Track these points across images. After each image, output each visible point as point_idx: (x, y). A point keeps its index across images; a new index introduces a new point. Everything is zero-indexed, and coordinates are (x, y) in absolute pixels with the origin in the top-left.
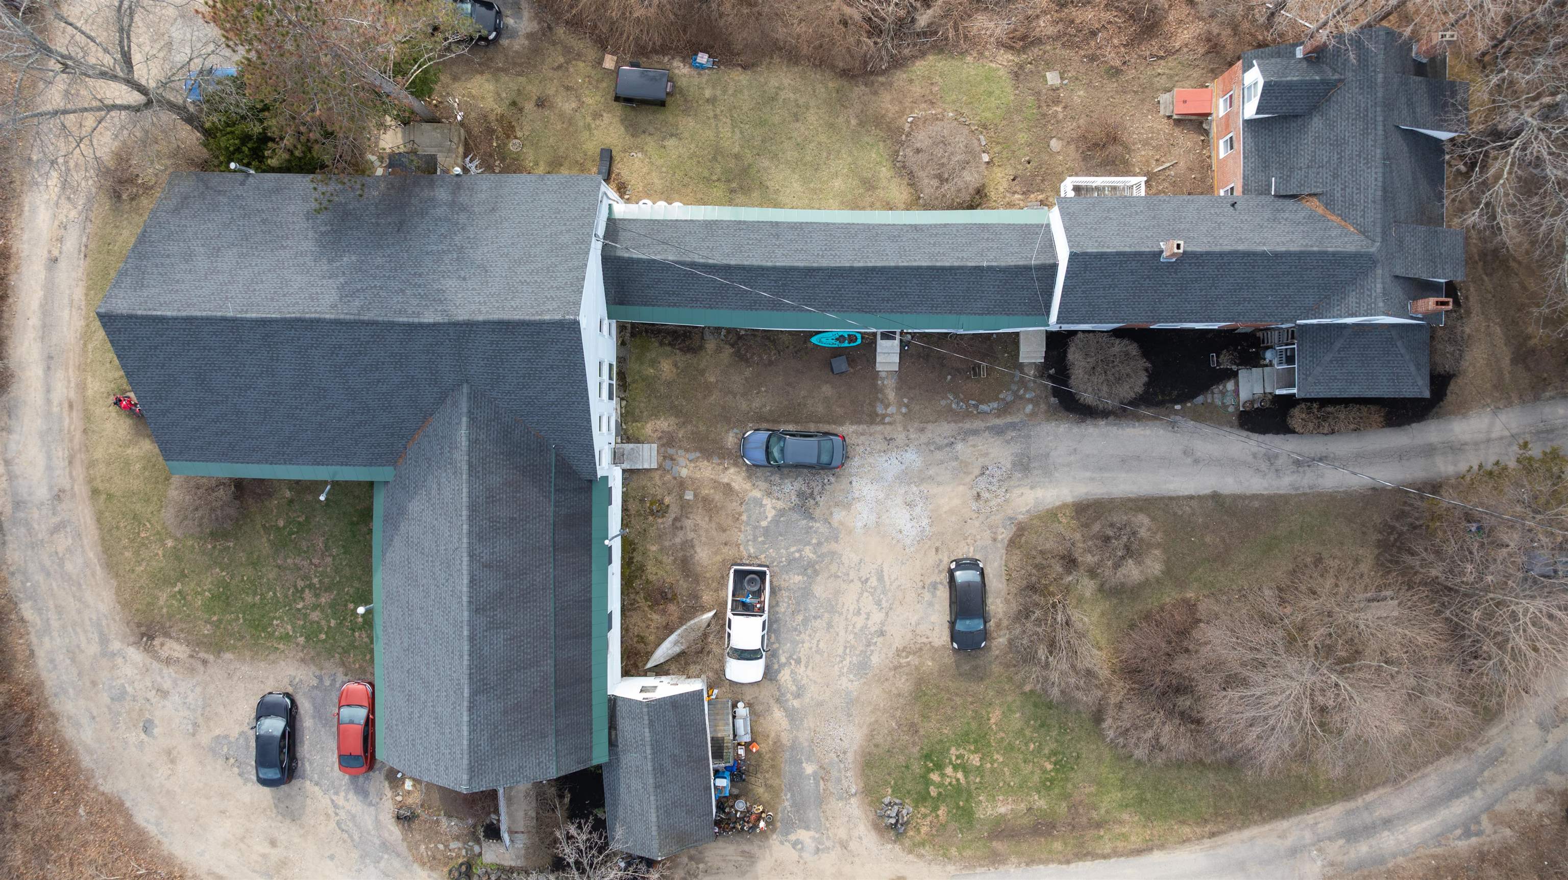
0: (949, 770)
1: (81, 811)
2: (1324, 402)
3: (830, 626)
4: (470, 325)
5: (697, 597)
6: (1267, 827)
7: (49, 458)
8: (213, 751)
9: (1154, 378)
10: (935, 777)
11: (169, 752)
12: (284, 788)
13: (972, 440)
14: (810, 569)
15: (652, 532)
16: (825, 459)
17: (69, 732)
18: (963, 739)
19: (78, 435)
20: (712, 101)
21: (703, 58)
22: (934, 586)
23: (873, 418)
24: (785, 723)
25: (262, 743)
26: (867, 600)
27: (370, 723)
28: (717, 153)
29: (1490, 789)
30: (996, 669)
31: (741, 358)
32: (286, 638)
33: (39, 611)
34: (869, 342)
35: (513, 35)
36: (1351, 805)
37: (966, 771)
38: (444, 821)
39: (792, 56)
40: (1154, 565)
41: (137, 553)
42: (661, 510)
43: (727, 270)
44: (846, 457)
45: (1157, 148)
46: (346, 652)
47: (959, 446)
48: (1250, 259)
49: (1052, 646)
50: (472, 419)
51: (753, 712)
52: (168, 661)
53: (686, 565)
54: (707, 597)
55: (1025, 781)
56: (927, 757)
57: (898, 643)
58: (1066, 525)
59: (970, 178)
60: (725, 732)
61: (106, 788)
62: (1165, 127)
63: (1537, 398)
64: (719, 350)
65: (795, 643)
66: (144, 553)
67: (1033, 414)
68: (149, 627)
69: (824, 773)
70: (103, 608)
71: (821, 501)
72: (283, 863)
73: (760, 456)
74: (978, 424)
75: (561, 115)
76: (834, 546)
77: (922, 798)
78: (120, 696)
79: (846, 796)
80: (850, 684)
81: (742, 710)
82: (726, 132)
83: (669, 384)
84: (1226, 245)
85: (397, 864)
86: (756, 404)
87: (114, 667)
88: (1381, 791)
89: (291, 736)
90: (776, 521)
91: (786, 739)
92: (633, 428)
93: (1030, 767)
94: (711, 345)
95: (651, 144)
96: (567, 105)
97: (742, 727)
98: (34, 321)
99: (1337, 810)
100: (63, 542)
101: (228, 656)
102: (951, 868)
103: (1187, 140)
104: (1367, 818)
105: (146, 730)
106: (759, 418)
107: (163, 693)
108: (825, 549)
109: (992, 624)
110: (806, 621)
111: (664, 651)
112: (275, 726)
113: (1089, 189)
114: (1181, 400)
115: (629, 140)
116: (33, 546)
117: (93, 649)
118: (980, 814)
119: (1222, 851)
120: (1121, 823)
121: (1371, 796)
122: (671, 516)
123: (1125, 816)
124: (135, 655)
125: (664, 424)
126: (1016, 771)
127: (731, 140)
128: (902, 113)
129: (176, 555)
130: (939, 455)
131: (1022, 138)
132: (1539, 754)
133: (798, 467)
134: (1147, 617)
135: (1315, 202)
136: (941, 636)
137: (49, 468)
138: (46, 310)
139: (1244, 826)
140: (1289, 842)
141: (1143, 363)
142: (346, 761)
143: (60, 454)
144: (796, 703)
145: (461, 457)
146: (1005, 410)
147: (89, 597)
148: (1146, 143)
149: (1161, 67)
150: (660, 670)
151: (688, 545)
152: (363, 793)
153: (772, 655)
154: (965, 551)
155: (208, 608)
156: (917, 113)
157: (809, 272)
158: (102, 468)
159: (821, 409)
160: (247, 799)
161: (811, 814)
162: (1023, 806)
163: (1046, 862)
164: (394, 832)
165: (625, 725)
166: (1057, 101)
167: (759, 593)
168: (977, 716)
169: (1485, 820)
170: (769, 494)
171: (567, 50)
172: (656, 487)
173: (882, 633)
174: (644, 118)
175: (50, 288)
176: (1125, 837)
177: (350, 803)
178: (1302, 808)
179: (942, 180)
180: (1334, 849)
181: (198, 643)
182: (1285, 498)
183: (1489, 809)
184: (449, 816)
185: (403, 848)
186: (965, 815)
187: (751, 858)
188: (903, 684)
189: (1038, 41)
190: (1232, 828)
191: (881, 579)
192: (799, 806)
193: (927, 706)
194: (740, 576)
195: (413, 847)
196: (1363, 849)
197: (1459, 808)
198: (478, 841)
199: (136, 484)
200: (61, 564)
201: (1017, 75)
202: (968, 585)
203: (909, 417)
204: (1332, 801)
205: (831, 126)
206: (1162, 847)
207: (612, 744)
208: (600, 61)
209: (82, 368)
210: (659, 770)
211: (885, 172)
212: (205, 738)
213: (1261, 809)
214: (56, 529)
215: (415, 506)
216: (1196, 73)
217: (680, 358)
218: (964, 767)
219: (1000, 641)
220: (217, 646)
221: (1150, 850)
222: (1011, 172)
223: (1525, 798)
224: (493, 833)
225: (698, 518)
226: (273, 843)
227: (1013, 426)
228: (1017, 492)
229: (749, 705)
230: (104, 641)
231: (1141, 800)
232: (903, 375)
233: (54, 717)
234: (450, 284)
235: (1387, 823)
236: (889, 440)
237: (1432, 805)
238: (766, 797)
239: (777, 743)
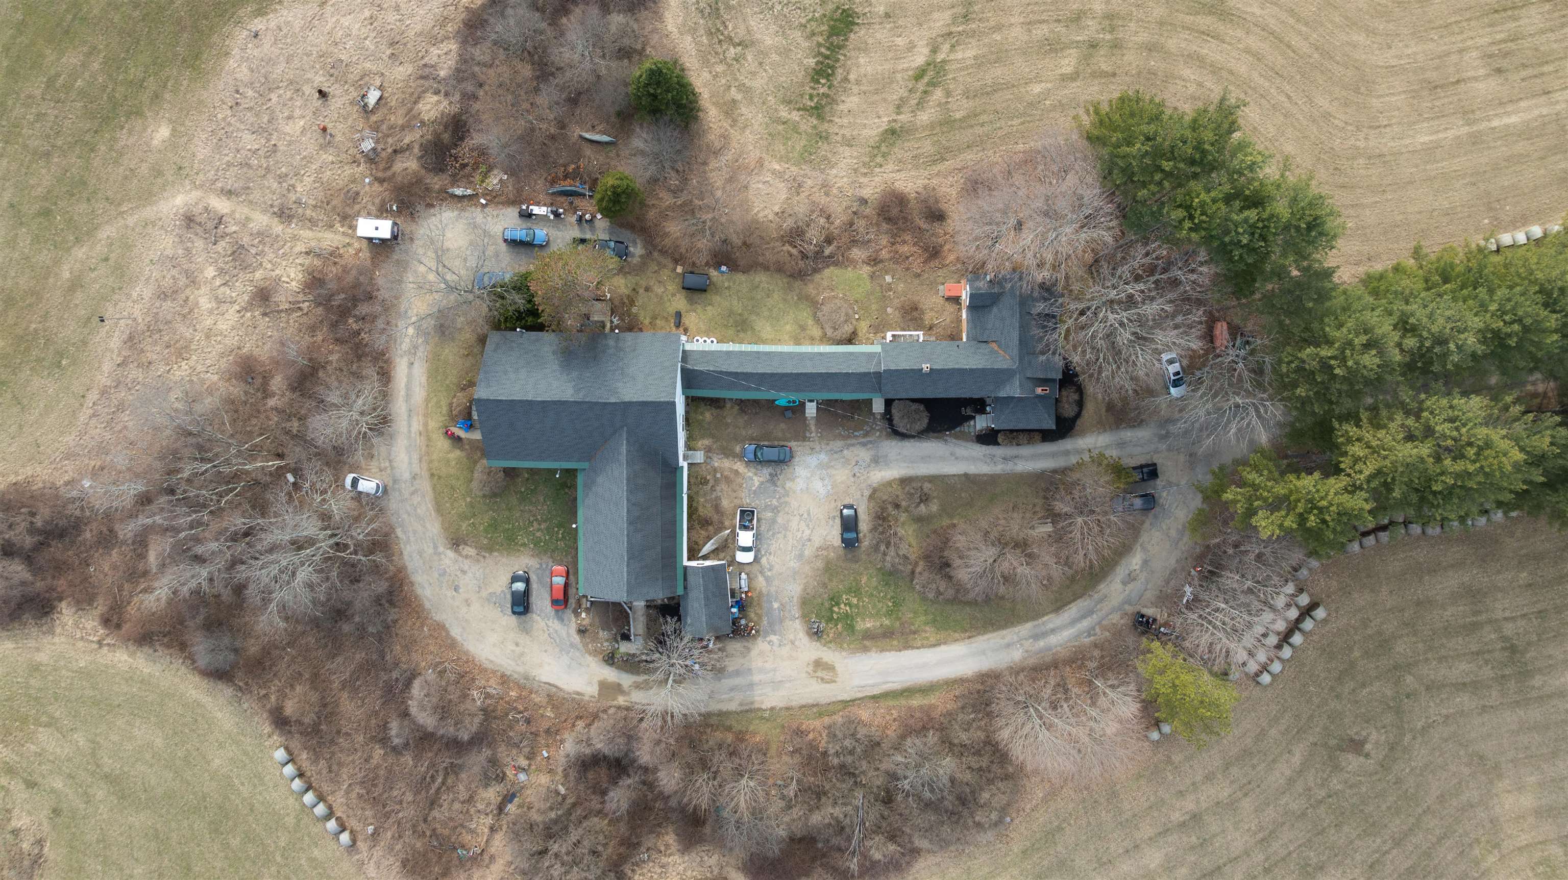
0: (842, 606)
1: (425, 629)
2: (1012, 431)
3: (785, 536)
4: (630, 404)
5: (722, 523)
6: (995, 634)
7: (410, 458)
8: (488, 600)
9: (931, 420)
10: (836, 609)
11: (467, 601)
12: (523, 617)
13: (851, 449)
14: (776, 510)
15: (701, 492)
16: (782, 458)
17: (419, 591)
18: (849, 591)
19: (424, 448)
20: (728, 288)
21: (724, 268)
22: (834, 518)
23: (805, 439)
24: (764, 583)
25: (514, 594)
26: (803, 524)
27: (566, 585)
28: (731, 313)
29: (1100, 614)
30: (864, 557)
31: (743, 411)
32: (524, 545)
33: (405, 532)
34: (802, 405)
35: (633, 256)
36: (1036, 623)
37: (850, 606)
38: (601, 633)
39: (766, 268)
40: (934, 507)
41: (452, 505)
42: (705, 482)
43: (736, 375)
44: (792, 457)
45: (937, 312)
46: (553, 551)
47: (845, 452)
48: (962, 372)
49: (888, 545)
50: (628, 442)
51: (749, 578)
52: (467, 557)
53: (717, 508)
54: (727, 523)
55: (879, 611)
56: (832, 599)
57: (817, 544)
58: (897, 490)
59: (848, 329)
60: (736, 586)
61: (437, 617)
62: (942, 301)
63: (1118, 428)
64: (732, 407)
65: (769, 545)
66: (456, 505)
67: (880, 436)
68: (457, 540)
69: (783, 607)
70: (435, 531)
71: (781, 477)
72: (522, 654)
73: (752, 456)
74: (854, 441)
75: (657, 295)
76: (787, 499)
77: (830, 619)
78: (443, 573)
79: (793, 619)
80: (794, 564)
81: (743, 576)
82: (735, 303)
83: (709, 423)
84: (951, 365)
85: (577, 654)
86: (750, 432)
87: (440, 560)
88: (1050, 616)
89: (527, 593)
90: (759, 487)
91: (764, 591)
92: (692, 444)
93: (881, 605)
94: (728, 405)
95: (699, 308)
96: (659, 290)
97: (744, 584)
98: (403, 393)
99: (1029, 625)
100: (416, 499)
101: (496, 554)
102: (844, 654)
103: (951, 308)
104: (1043, 629)
105: (456, 590)
106: (752, 439)
107: (464, 572)
108: (782, 500)
109: (861, 535)
110: (774, 534)
111: (707, 548)
112: (520, 586)
113: (899, 336)
114: (949, 429)
115: (689, 307)
116: (402, 501)
117: (431, 551)
118: (858, 628)
119: (974, 645)
120: (926, 632)
121: (1045, 618)
122: (710, 485)
123: (927, 628)
124: (451, 554)
125: (706, 442)
126: (874, 606)
127: (738, 307)
128: (818, 294)
129: (471, 505)
130: (836, 456)
131: (874, 307)
132: (1122, 597)
133: (769, 462)
134: (935, 532)
135: (994, 345)
136: (837, 542)
137: (410, 463)
138: (408, 388)
139: (985, 633)
140: (1006, 641)
141: (926, 414)
142: (554, 602)
143: (415, 456)
144: (769, 574)
145: (623, 458)
146: (866, 435)
147: (428, 525)
148: (932, 309)
149: (940, 273)
150: (705, 558)
151: (718, 498)
152: (561, 620)
153: (758, 551)
154: (848, 501)
155: (486, 531)
156: (826, 295)
157: (772, 375)
158: (436, 464)
159: (780, 435)
160: (504, 623)
161: (777, 628)
162: (878, 624)
163: (890, 651)
164: (576, 638)
165: (691, 579)
166: (890, 290)
167: (751, 521)
168: (855, 579)
169: (1097, 627)
170: (756, 474)
171: (659, 264)
172: (703, 472)
173: (810, 540)
174: (697, 296)
175: (410, 376)
176: (927, 638)
177: (555, 625)
178: (1013, 624)
179: (835, 329)
180: (1028, 644)
181: (481, 548)
182: (999, 476)
183: (1099, 623)
184: (603, 629)
185: (580, 646)
186: (851, 628)
187: (748, 649)
188: (820, 564)
189: (881, 261)
190: (979, 634)
191: (809, 514)
192: (771, 624)
193: (831, 575)
194: (743, 512)
195: (585, 645)
196: (1041, 644)
197: (1085, 624)
198: (617, 642)
199: (452, 471)
200: (415, 510)
201: (872, 277)
202: (849, 516)
203: (821, 438)
204: (1027, 621)
205: (785, 300)
206: (945, 643)
207: (685, 588)
208: (675, 269)
209: (426, 416)
210: (707, 598)
211: (810, 322)
212: (484, 594)
213: (993, 625)
214: (413, 493)
215: (600, 480)
216: (956, 276)
217: (715, 412)
218: (849, 605)
219: (866, 543)
220: (490, 549)
221: (939, 645)
222: (868, 323)
223: (1115, 618)
224: (626, 637)
225: (723, 486)
226: (517, 645)
227: (870, 442)
228: (872, 473)
229: (747, 574)
230: (435, 547)
231: (935, 621)
232: (818, 418)
233: (412, 584)
234: (620, 384)
235: (1053, 631)
236: (812, 449)
237: (1073, 622)
238: (755, 619)
239: (760, 593)
